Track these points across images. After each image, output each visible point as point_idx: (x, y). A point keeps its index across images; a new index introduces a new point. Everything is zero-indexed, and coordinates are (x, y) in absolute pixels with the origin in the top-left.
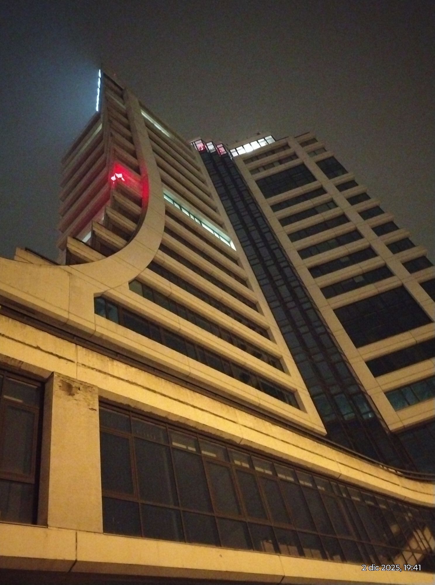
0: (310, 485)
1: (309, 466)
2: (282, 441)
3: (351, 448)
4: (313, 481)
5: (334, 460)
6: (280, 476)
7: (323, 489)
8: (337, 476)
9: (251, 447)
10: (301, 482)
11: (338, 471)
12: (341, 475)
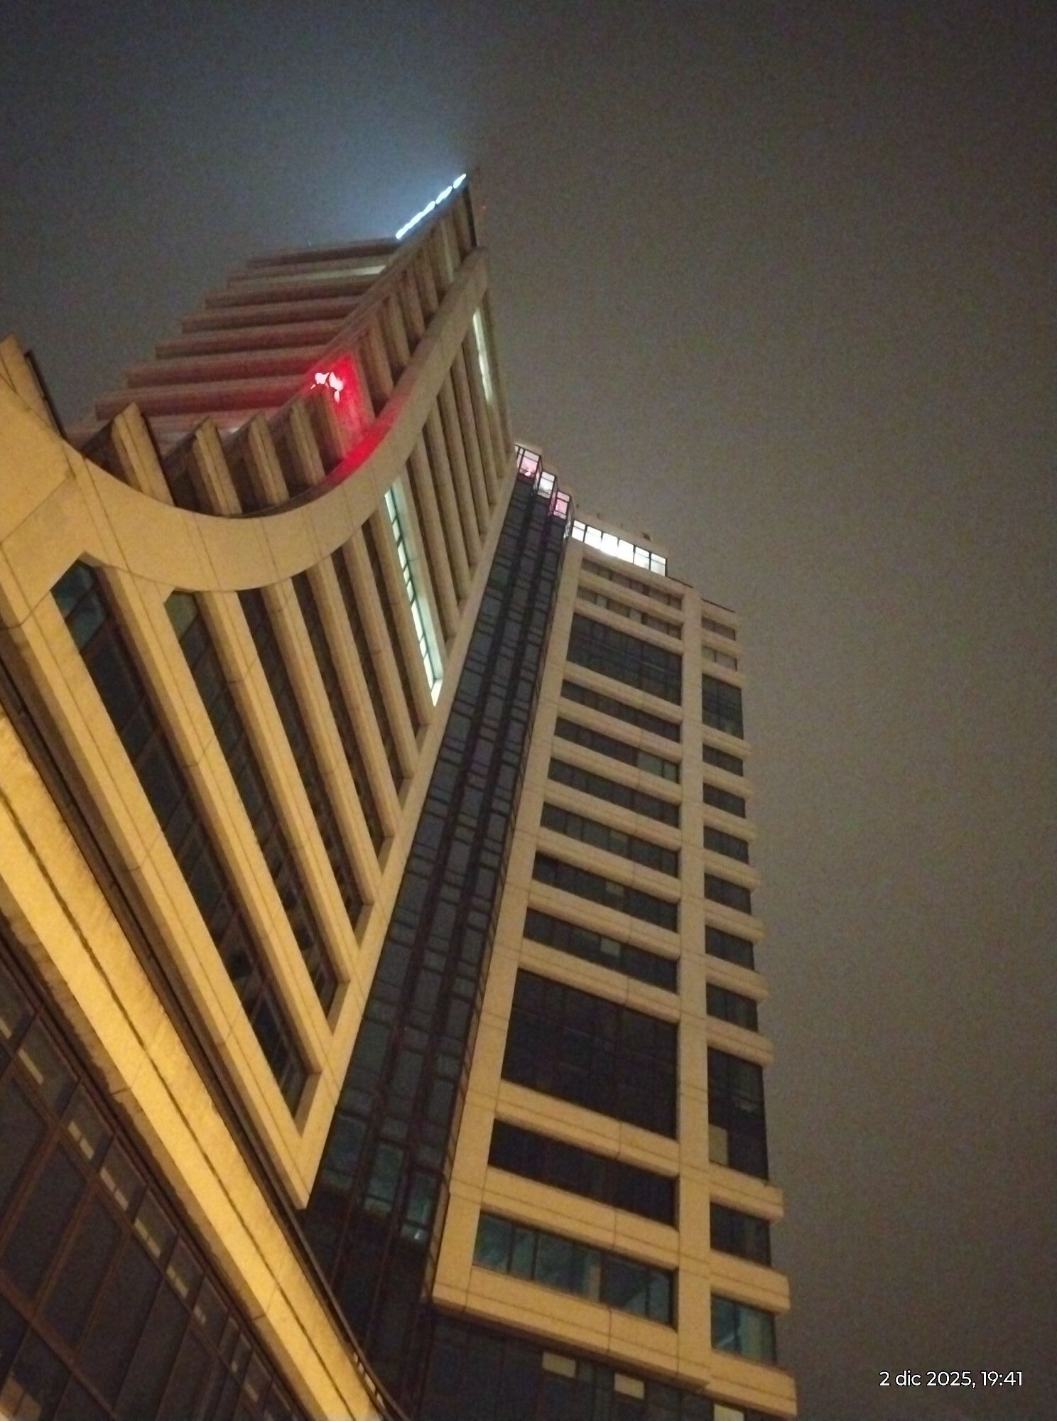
0: (183, 1290)
1: (215, 1249)
2: (206, 1157)
3: (328, 1276)
4: (196, 1286)
5: (275, 1274)
6: (139, 1225)
7: (203, 1320)
8: (253, 1312)
9: (129, 1120)
10: (171, 1272)
11: (264, 1306)
12: (263, 1315)
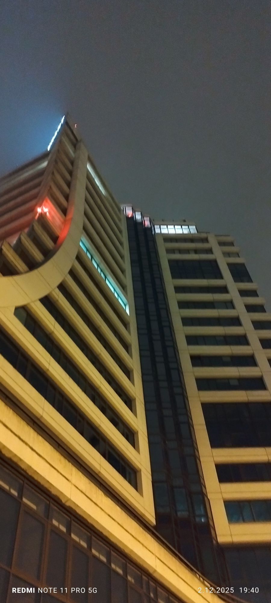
0: (121, 572)
1: (127, 551)
2: (109, 515)
3: (175, 548)
4: (125, 569)
5: (154, 553)
6: (94, 551)
7: (133, 581)
8: (151, 571)
9: (75, 511)
10: (113, 566)
11: (155, 567)
12: (155, 571)
